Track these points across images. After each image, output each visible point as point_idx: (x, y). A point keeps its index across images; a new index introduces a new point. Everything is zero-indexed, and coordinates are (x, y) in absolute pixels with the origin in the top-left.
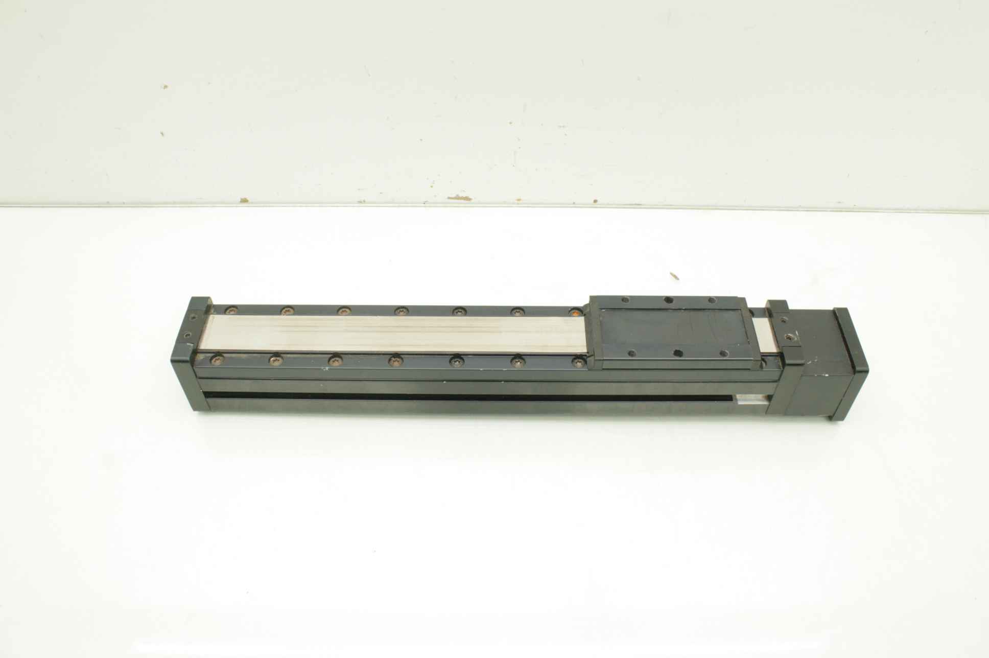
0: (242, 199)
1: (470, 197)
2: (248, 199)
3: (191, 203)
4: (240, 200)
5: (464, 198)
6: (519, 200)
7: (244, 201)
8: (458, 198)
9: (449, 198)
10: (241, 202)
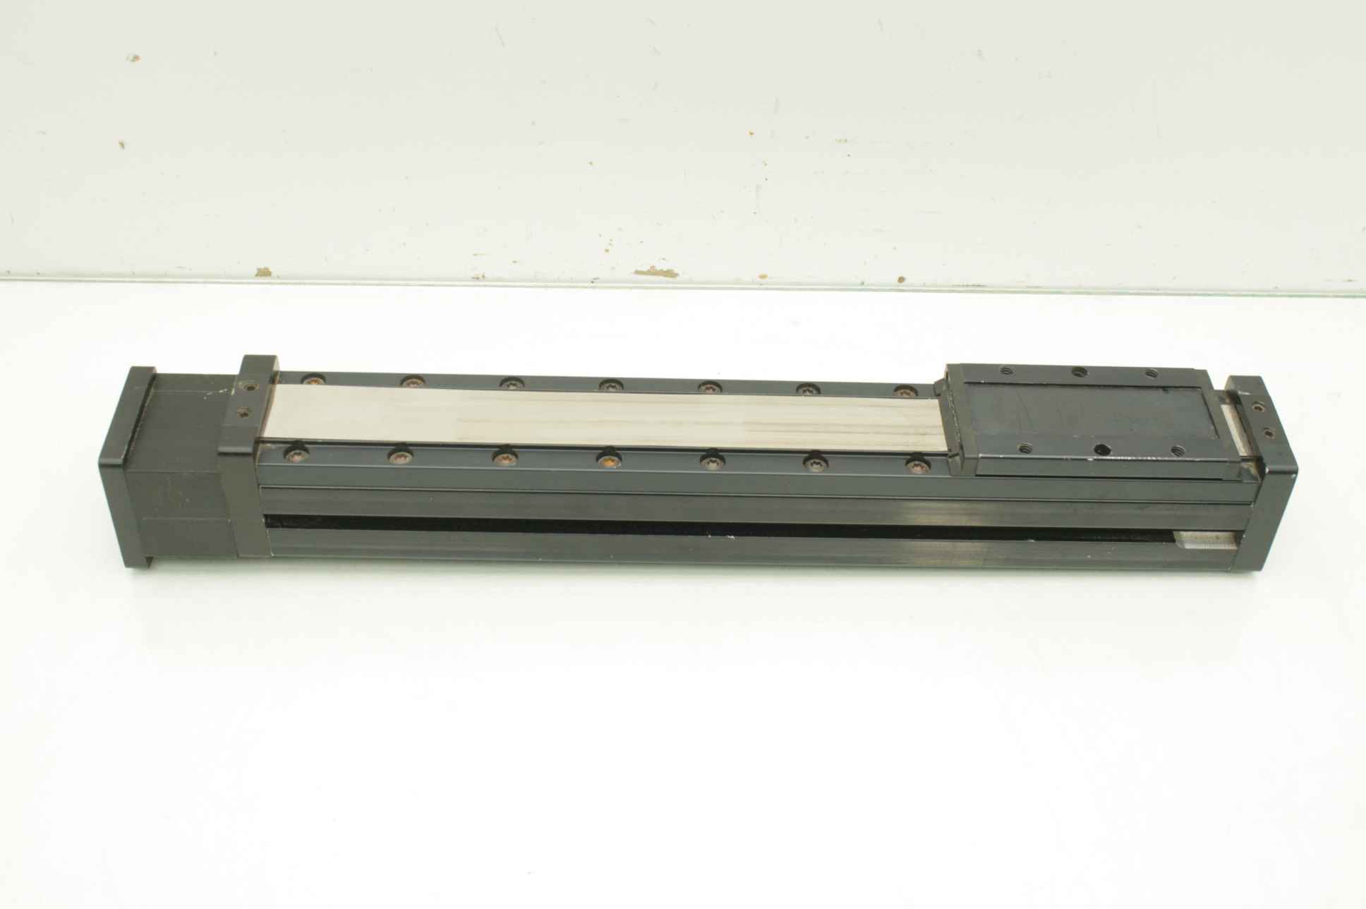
0: (259, 270)
1: (676, 271)
2: (271, 270)
3: (166, 275)
4: (256, 272)
5: (665, 272)
6: (763, 277)
7: (264, 273)
8: (653, 272)
9: (637, 272)
10: (257, 275)
